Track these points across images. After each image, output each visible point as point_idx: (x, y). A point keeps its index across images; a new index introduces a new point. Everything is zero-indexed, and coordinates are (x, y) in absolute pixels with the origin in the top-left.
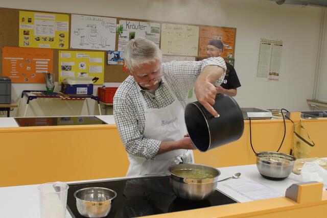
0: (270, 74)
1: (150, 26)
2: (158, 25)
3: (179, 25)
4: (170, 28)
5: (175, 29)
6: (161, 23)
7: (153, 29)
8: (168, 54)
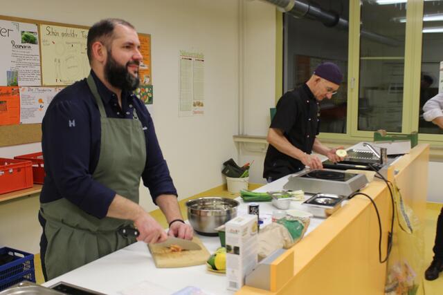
0: (194, 105)
1: (18, 28)
2: (33, 28)
3: (69, 29)
4: (56, 34)
5: (63, 35)
6: (38, 23)
7: (26, 36)
8: (56, 84)
